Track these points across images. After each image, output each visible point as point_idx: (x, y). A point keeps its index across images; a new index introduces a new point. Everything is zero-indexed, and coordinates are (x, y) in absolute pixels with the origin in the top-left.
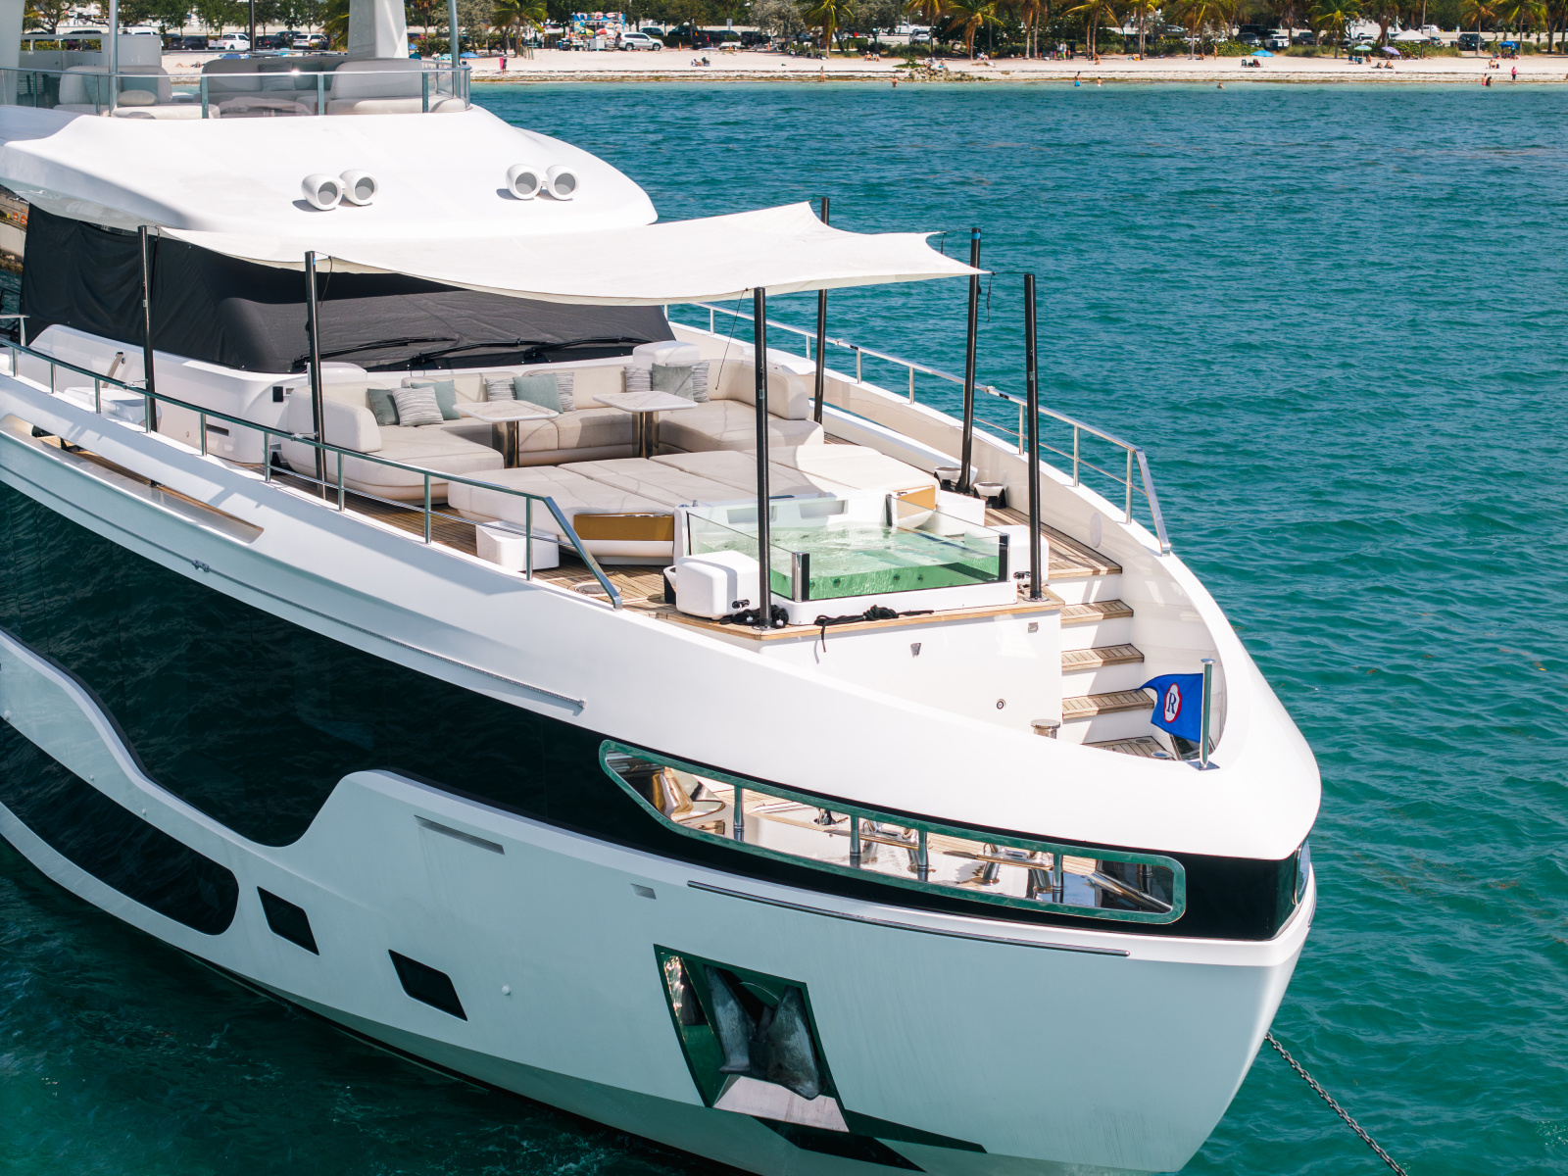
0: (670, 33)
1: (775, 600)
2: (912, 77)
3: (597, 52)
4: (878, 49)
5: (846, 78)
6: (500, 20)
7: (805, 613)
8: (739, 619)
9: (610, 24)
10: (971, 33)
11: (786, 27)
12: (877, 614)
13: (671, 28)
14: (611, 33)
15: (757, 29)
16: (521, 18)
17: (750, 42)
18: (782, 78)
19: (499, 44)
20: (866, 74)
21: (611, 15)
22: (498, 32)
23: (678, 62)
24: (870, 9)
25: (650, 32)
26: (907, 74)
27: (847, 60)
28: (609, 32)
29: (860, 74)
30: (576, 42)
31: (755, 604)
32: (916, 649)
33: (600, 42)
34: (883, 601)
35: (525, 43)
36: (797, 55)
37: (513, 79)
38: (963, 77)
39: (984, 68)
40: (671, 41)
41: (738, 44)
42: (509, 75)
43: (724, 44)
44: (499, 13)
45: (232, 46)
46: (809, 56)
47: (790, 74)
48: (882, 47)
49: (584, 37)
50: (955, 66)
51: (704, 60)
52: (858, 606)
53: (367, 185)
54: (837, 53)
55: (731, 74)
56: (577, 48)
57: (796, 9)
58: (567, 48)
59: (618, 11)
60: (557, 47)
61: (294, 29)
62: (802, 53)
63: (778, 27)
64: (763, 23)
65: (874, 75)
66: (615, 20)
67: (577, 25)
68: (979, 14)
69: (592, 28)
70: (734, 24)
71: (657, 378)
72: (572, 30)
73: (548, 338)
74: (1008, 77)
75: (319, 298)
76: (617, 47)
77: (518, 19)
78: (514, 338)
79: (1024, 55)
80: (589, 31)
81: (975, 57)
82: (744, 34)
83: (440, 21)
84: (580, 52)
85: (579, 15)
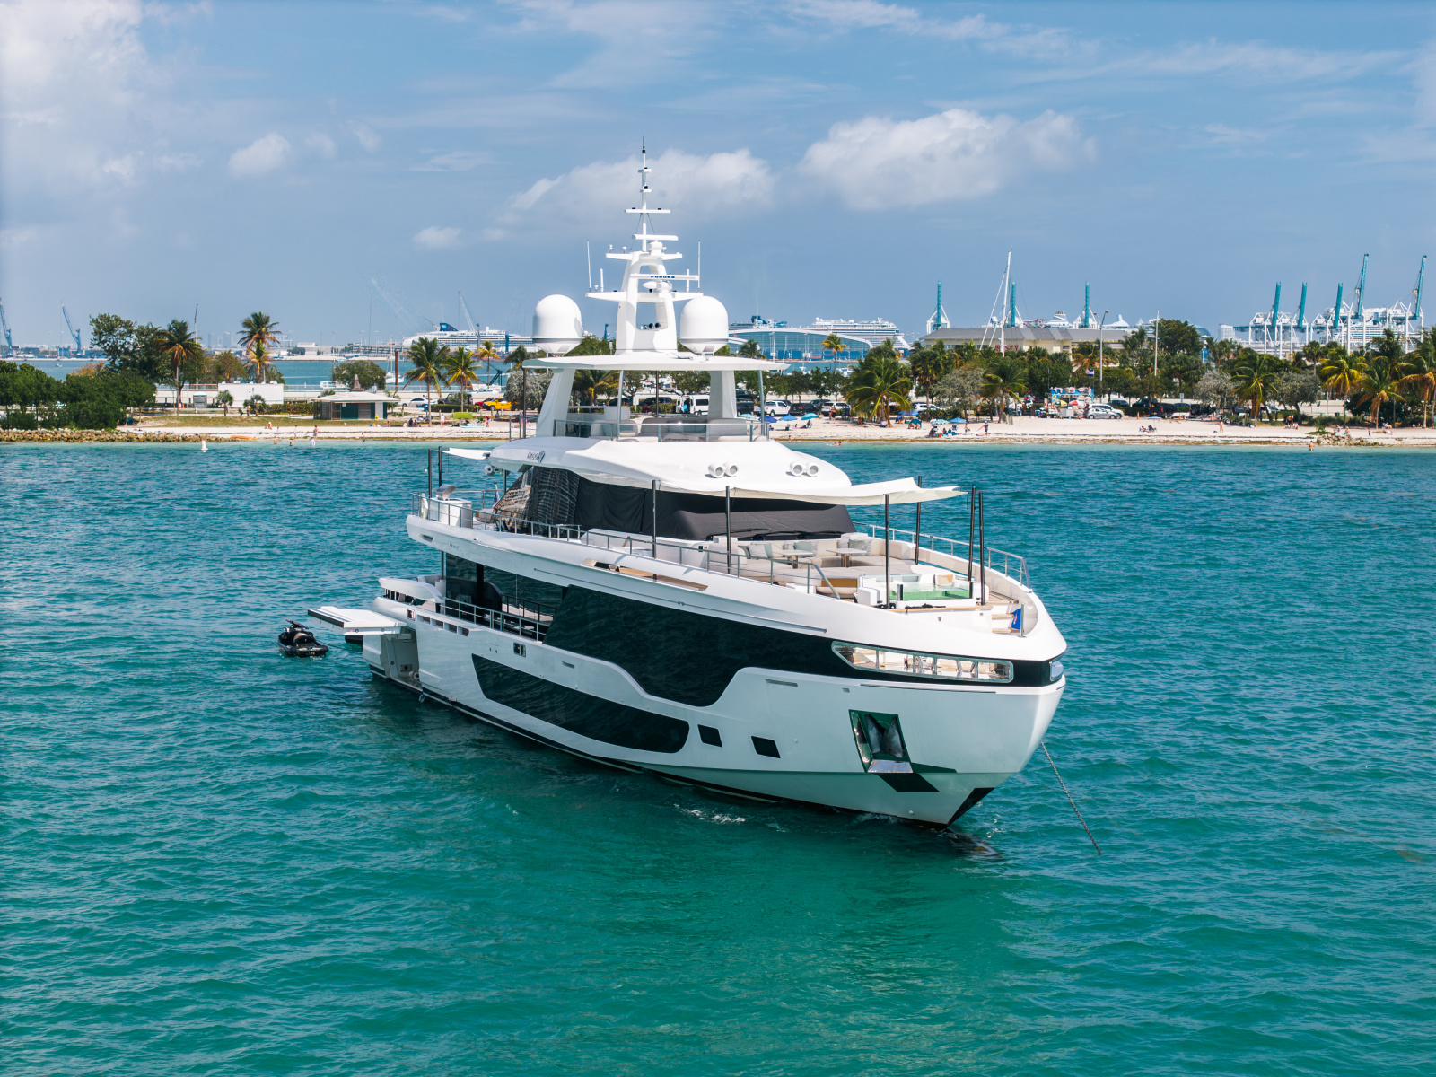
0: (1134, 405)
1: (891, 601)
2: (1318, 442)
3: (1070, 420)
4: (1301, 420)
5: (1265, 443)
6: (988, 392)
7: (901, 605)
8: (880, 607)
9: (1081, 397)
10: (1377, 406)
11: (1222, 400)
12: (926, 606)
13: (1133, 401)
14: (1082, 404)
15: (1200, 402)
16: (1004, 391)
17: (1198, 412)
18: (1211, 442)
19: (989, 412)
20: (1281, 440)
21: (1082, 389)
22: (986, 402)
23: (1128, 429)
24: (1294, 386)
25: (1116, 404)
26: (1315, 440)
27: (1273, 428)
28: (1079, 403)
29: (1276, 440)
30: (1052, 411)
31: (884, 603)
32: (940, 619)
33: (1070, 412)
34: (928, 602)
35: (1008, 411)
36: (1232, 423)
37: (992, 440)
38: (1361, 442)
39: (1382, 435)
40: (1131, 412)
41: (1188, 414)
42: (989, 437)
43: (1175, 414)
44: (987, 387)
45: (773, 411)
46: (1241, 425)
47: (1219, 439)
48: (1304, 417)
49: (1059, 406)
50: (1356, 433)
51: (1150, 428)
52: (920, 603)
53: (734, 468)
54: (1266, 422)
55: (1170, 439)
56: (1052, 416)
57: (1231, 386)
58: (1044, 416)
59: (1088, 386)
60: (1036, 415)
61: (824, 398)
62: (1237, 422)
63: (1215, 400)
64: (1204, 397)
65: (1286, 440)
66: (1086, 394)
67: (1054, 398)
68: (1383, 392)
69: (1067, 400)
70: (1186, 397)
71: (851, 544)
72: (1050, 401)
73: (808, 531)
74: (1400, 443)
75: (731, 511)
76: (1086, 416)
77: (1001, 392)
78: (793, 530)
79: (1422, 424)
80: (1063, 403)
81: (1381, 426)
82: (1193, 406)
83: (938, 393)
84: (1055, 421)
85: (1056, 389)
